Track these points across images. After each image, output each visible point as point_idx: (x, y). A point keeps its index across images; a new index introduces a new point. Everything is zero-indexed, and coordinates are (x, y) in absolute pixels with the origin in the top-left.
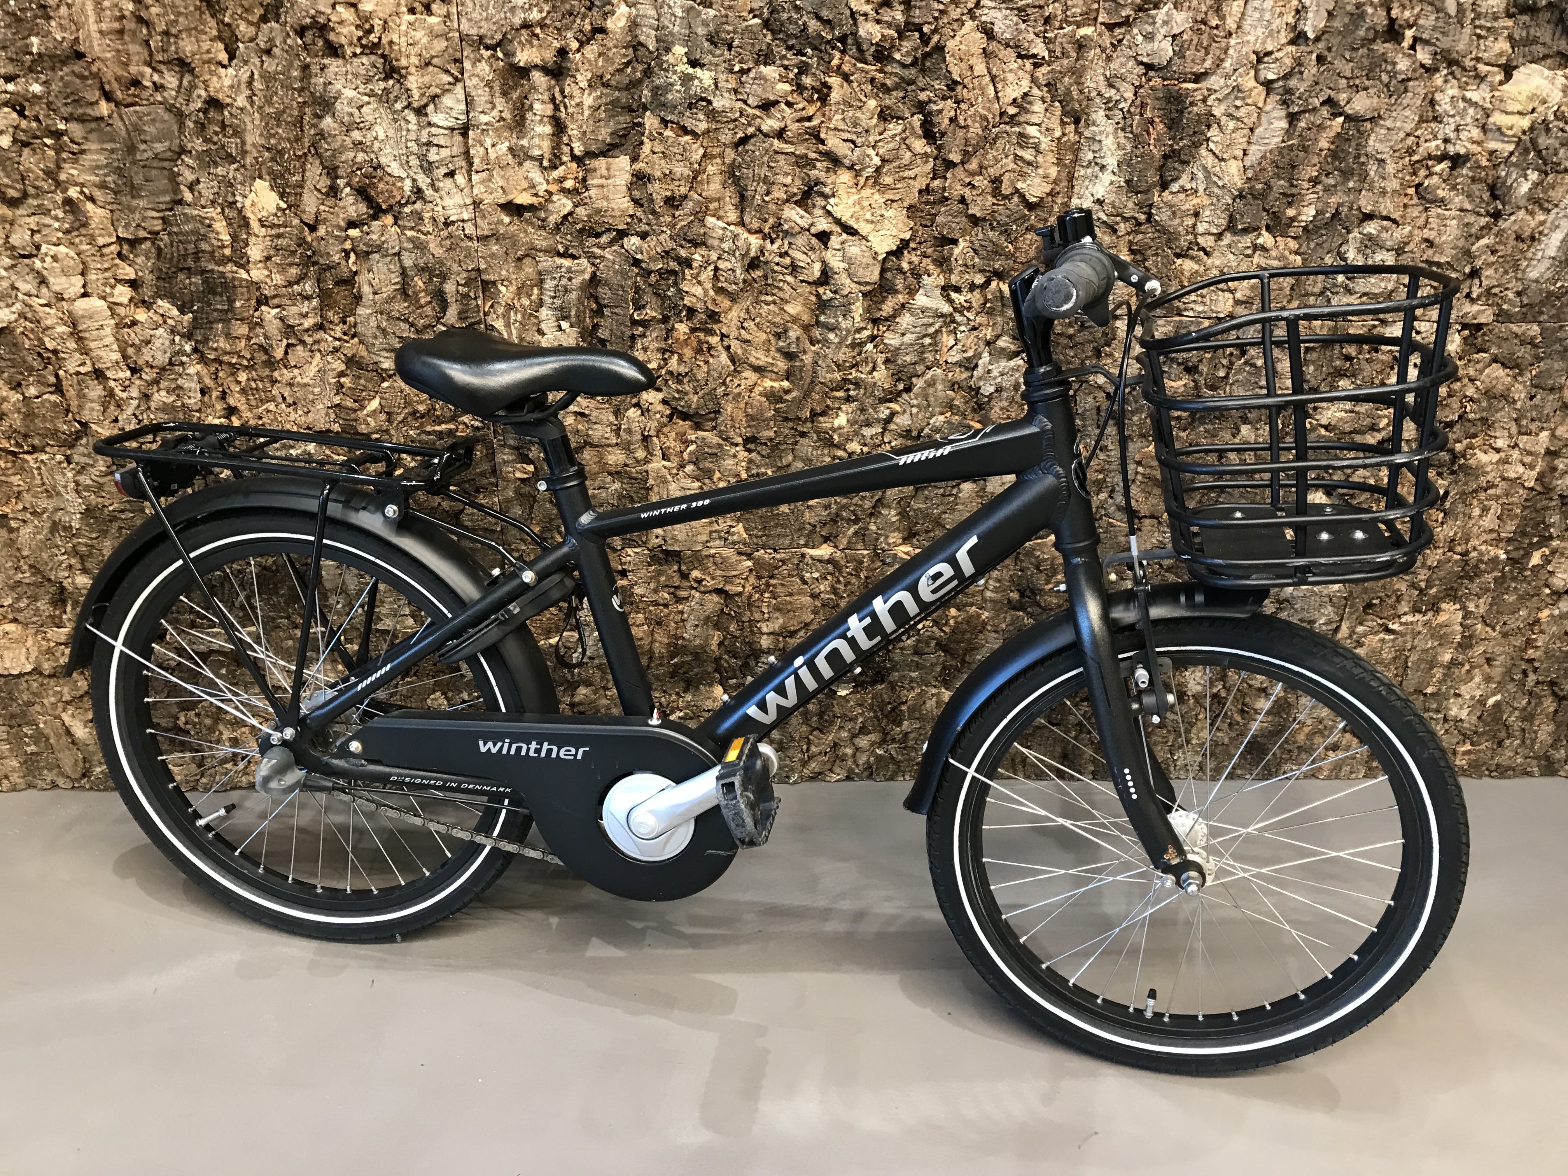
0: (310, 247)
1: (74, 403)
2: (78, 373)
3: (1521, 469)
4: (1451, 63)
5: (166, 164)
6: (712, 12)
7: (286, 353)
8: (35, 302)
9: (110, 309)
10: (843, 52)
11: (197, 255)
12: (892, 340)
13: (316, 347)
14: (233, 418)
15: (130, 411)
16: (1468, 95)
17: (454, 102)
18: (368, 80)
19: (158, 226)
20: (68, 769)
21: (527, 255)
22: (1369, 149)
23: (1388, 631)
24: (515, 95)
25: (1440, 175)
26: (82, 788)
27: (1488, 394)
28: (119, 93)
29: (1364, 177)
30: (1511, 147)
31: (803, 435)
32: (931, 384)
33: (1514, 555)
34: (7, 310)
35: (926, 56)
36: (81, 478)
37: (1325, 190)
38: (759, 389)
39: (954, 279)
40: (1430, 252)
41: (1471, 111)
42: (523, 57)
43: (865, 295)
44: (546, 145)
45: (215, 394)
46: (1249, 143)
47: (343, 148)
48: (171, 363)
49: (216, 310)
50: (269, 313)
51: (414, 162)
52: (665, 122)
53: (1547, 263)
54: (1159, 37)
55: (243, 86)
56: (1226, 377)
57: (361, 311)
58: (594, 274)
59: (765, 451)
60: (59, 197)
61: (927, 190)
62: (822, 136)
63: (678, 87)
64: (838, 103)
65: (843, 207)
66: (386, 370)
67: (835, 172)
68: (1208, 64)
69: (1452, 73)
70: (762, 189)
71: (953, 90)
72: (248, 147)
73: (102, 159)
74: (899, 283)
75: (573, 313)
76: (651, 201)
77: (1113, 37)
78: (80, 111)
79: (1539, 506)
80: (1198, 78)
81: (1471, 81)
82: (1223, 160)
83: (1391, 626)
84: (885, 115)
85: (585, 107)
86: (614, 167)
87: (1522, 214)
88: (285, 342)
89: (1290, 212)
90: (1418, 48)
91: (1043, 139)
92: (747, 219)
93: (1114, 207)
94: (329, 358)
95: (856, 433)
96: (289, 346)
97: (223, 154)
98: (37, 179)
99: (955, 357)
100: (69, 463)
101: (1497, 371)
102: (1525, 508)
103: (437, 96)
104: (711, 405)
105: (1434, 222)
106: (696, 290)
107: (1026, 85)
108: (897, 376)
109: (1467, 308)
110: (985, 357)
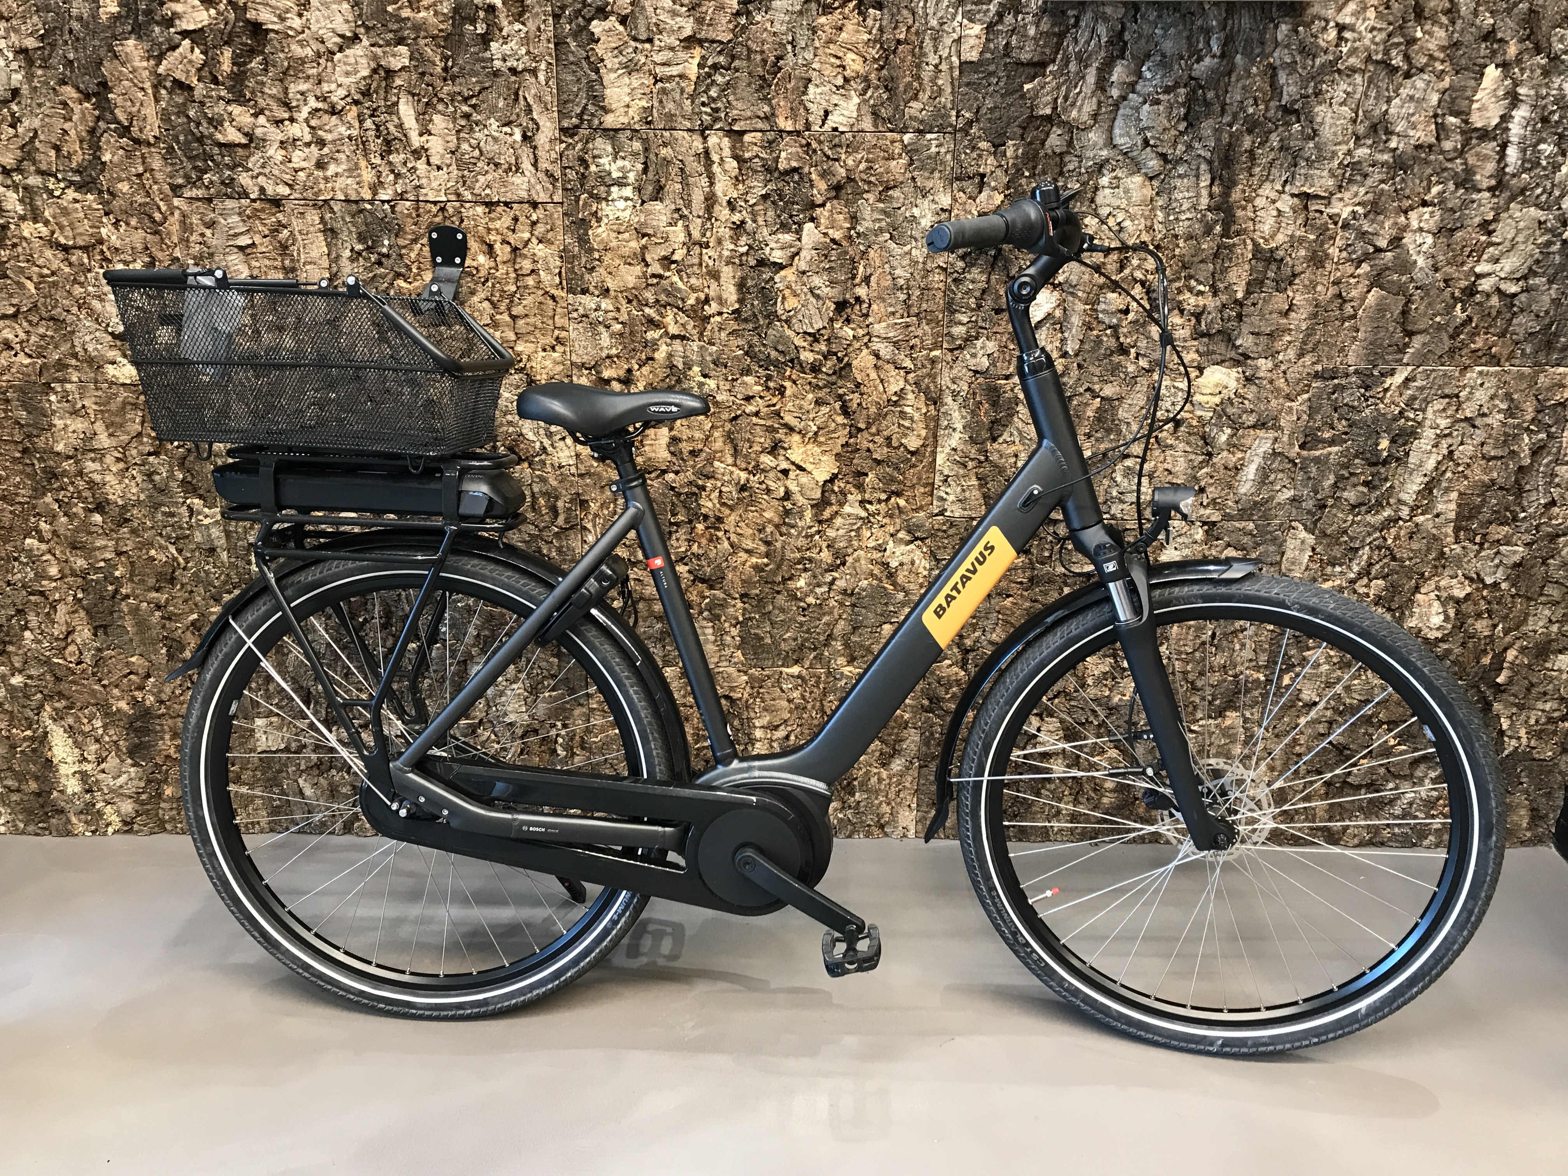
6: (714, 348)
10: (792, 368)
12: (831, 533)
22: (1119, 417)
29: (1119, 432)
30: (1211, 414)
31: (778, 592)
32: (857, 560)
35: (841, 369)
37: (1097, 440)
38: (749, 563)
39: (867, 496)
42: (606, 374)
43: (812, 506)
47: (502, 425)
51: (542, 432)
54: (980, 355)
61: (847, 444)
62: (782, 415)
64: (790, 397)
65: (796, 454)
67: (790, 435)
69: (1164, 373)
70: (747, 445)
71: (858, 388)
74: (833, 499)
76: (681, 452)
77: (953, 355)
80: (1007, 377)
82: (1028, 424)
84: (819, 402)
86: (658, 433)
87: (1226, 453)
90: (1140, 359)
91: (915, 414)
92: (738, 462)
93: (964, 452)
95: (812, 591)
99: (871, 544)
101: (1230, 553)
104: (719, 574)
105: (1169, 459)
106: (708, 504)
107: (901, 384)
108: (836, 555)
109: (1202, 511)
110: (891, 545)
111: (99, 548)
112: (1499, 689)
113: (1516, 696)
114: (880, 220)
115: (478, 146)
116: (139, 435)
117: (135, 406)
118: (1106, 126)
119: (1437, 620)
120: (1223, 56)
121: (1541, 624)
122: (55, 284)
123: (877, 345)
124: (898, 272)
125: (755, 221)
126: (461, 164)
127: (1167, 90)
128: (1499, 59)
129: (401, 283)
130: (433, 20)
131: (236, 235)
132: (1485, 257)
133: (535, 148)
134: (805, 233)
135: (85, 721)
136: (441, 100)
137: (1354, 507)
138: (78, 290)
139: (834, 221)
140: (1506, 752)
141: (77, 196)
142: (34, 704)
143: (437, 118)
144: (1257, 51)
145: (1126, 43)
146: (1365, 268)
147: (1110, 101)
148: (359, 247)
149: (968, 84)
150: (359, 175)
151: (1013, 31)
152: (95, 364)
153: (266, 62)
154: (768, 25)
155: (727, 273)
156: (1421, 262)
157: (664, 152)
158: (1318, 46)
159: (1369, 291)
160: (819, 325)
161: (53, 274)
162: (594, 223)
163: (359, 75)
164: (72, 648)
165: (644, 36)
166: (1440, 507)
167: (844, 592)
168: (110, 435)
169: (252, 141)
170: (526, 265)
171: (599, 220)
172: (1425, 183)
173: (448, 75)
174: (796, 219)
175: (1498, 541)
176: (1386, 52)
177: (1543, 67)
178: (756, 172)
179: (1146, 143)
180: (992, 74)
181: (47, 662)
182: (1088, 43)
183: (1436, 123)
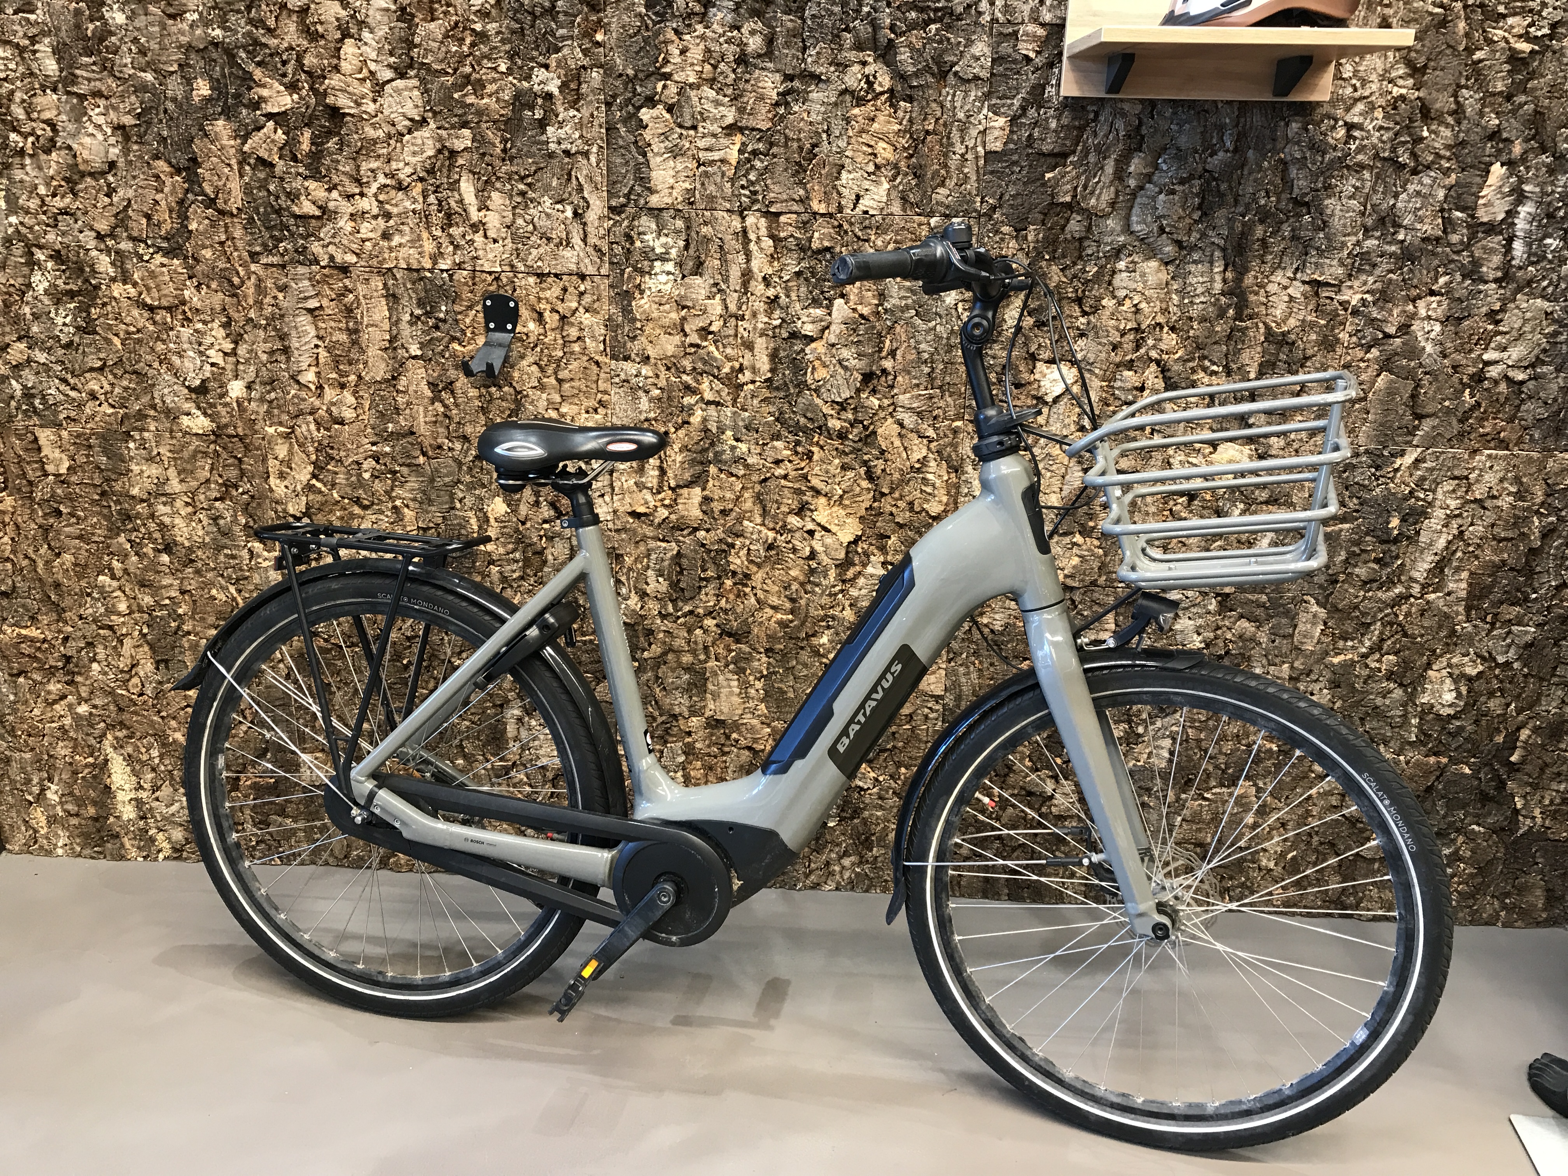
0: (521, 533)
5: (449, 488)
6: (747, 414)
10: (820, 435)
11: (459, 536)
12: (854, 592)
16: (1190, 460)
19: (440, 520)
21: (642, 540)
25: (1181, 504)
26: (343, 866)
27: (1241, 637)
28: (430, 452)
31: (802, 648)
35: (867, 436)
38: (774, 619)
39: (889, 558)
43: (836, 566)
44: (655, 482)
46: (1063, 484)
50: (494, 569)
52: (721, 470)
57: (546, 569)
58: (679, 551)
60: (390, 505)
61: (871, 508)
62: (809, 478)
63: (728, 452)
64: (818, 461)
65: (822, 516)
67: (817, 499)
70: (775, 506)
71: (883, 455)
73: (416, 486)
74: (856, 560)
75: (666, 573)
76: (712, 512)
78: (409, 461)
83: (1205, 795)
84: (844, 468)
85: (677, 462)
86: (692, 493)
89: (1091, 524)
91: (937, 481)
92: (767, 522)
97: (479, 483)
98: (380, 495)
101: (1244, 624)
104: (745, 628)
106: (737, 561)
107: (924, 452)
108: (858, 614)
111: (165, 587)
112: (1513, 768)
113: (1530, 776)
114: (906, 298)
115: (532, 221)
116: (208, 481)
117: (206, 454)
118: (1123, 213)
119: (1449, 697)
120: (1236, 150)
121: (1554, 704)
122: (139, 341)
123: (901, 415)
124: (923, 346)
125: (788, 296)
126: (516, 238)
127: (1182, 182)
128: (1504, 158)
129: (455, 346)
130: (494, 106)
131: (306, 298)
132: (1493, 345)
133: (585, 224)
134: (835, 309)
135: (143, 750)
136: (498, 178)
137: (1365, 583)
138: (160, 347)
139: (862, 297)
140: (1521, 832)
141: (165, 260)
142: (97, 733)
143: (495, 195)
144: (1269, 147)
145: (1143, 137)
146: (1375, 352)
147: (1128, 190)
148: (418, 312)
149: (992, 173)
150: (421, 246)
151: (1036, 123)
152: (172, 415)
153: (341, 143)
154: (805, 115)
155: (761, 344)
156: (1429, 348)
157: (704, 230)
158: (1327, 143)
159: (1378, 375)
160: (846, 394)
161: (138, 331)
162: (637, 295)
163: (425, 155)
164: (135, 680)
165: (688, 124)
166: (1452, 586)
168: (182, 481)
169: (326, 213)
170: (573, 332)
171: (642, 292)
172: (1432, 274)
173: (507, 156)
174: (827, 295)
175: (1510, 621)
176: (1393, 150)
177: (1548, 166)
178: (791, 250)
179: (1162, 230)
180: (1015, 163)
181: (112, 693)
182: (1107, 136)
183: (1443, 218)
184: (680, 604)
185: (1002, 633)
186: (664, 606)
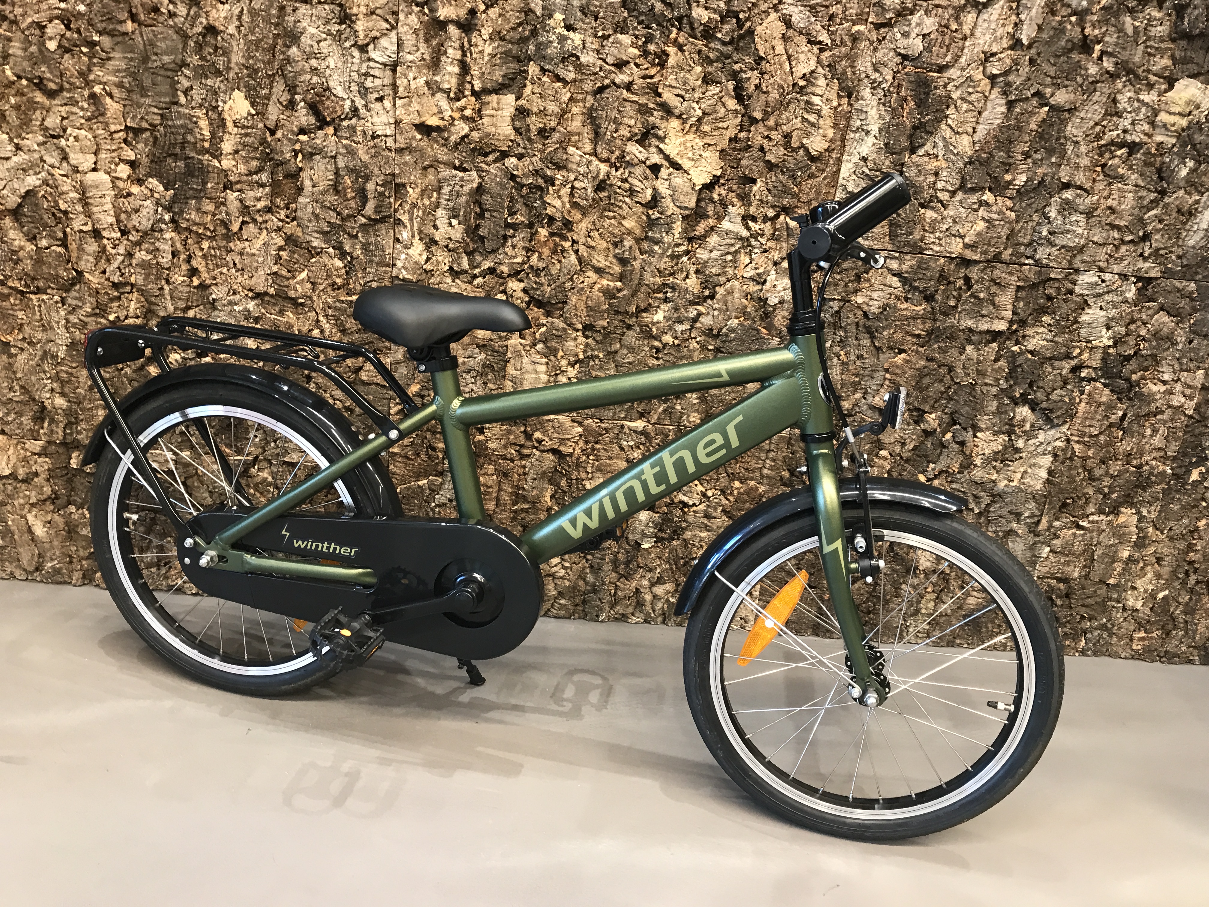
0: (269, 145)
1: (74, 255)
2: (81, 231)
3: (1183, 400)
4: (1130, 71)
5: (169, 73)
7: (241, 229)
8: (56, 172)
9: (113, 182)
10: (680, 29)
11: (184, 144)
12: (702, 255)
13: (264, 226)
14: (194, 279)
15: (116, 264)
16: (1141, 97)
17: (388, 43)
18: (327, 23)
19: (157, 120)
20: (25, 562)
21: (431, 166)
22: (1067, 133)
23: (1079, 527)
24: (434, 42)
25: (1120, 157)
26: (34, 580)
27: (1156, 335)
28: (142, 15)
29: (1063, 154)
30: (1174, 141)
31: (629, 327)
32: (730, 292)
33: (1178, 471)
34: (34, 177)
35: (741, 37)
36: (71, 318)
37: (1034, 163)
38: (597, 287)
39: (752, 210)
40: (1113, 217)
41: (1143, 110)
42: (443, 13)
43: (684, 217)
44: (454, 81)
45: (183, 257)
46: (977, 123)
47: (302, 72)
48: (153, 230)
49: (193, 189)
50: (232, 196)
51: (354, 87)
52: (544, 71)
53: (1201, 234)
54: (913, 35)
55: (235, 18)
56: (956, 307)
57: (302, 200)
58: (480, 185)
59: (599, 337)
60: (86, 93)
61: (735, 139)
62: (660, 90)
63: (555, 45)
64: (673, 67)
65: (672, 148)
66: (315, 248)
67: (667, 121)
68: (949, 58)
69: (1129, 80)
70: (612, 127)
71: (759, 64)
72: (232, 65)
73: (123, 65)
74: (710, 210)
75: (461, 213)
76: (528, 130)
77: (878, 34)
78: (111, 27)
79: (1197, 431)
80: (941, 69)
81: (1144, 88)
82: (958, 133)
83: (1081, 523)
84: (707, 80)
85: (486, 54)
86: (503, 101)
87: (1181, 193)
88: (241, 218)
89: (1008, 177)
90: (1104, 59)
91: (824, 106)
92: (599, 150)
93: (875, 163)
94: (273, 234)
95: (670, 328)
96: (243, 223)
97: (213, 70)
98: (71, 77)
99: (749, 273)
100: (63, 304)
102: (1185, 433)
103: (376, 38)
104: (560, 296)
105: (1116, 194)
106: (556, 203)
108: (705, 284)
109: (1141, 264)
110: (773, 274)
123: (789, 8)
167: (709, 332)
184: (478, 258)
185: (878, 318)
186: (458, 260)
